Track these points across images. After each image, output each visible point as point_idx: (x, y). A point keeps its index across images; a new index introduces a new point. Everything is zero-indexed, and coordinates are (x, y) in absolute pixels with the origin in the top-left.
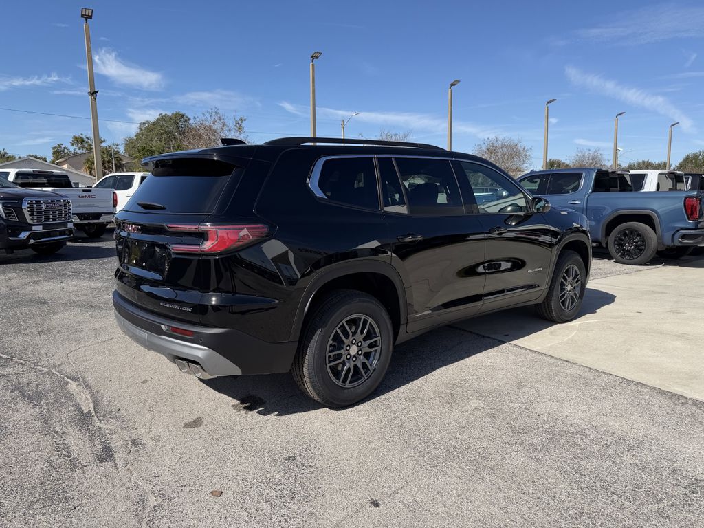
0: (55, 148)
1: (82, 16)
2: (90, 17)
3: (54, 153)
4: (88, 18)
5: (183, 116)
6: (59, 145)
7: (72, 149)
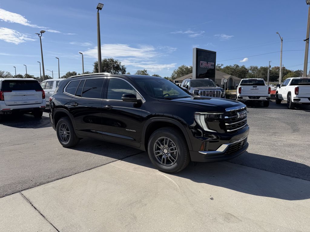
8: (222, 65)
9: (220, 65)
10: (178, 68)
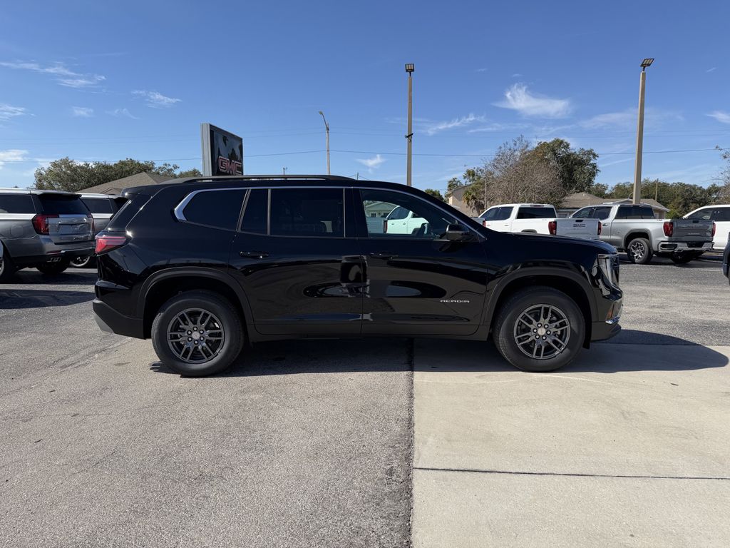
0: (450, 182)
1: (407, 71)
2: (413, 70)
3: (449, 186)
4: (410, 71)
5: (562, 142)
6: (454, 179)
7: (463, 182)
8: (176, 167)
9: (172, 167)
10: (50, 165)
